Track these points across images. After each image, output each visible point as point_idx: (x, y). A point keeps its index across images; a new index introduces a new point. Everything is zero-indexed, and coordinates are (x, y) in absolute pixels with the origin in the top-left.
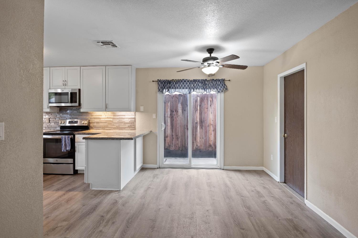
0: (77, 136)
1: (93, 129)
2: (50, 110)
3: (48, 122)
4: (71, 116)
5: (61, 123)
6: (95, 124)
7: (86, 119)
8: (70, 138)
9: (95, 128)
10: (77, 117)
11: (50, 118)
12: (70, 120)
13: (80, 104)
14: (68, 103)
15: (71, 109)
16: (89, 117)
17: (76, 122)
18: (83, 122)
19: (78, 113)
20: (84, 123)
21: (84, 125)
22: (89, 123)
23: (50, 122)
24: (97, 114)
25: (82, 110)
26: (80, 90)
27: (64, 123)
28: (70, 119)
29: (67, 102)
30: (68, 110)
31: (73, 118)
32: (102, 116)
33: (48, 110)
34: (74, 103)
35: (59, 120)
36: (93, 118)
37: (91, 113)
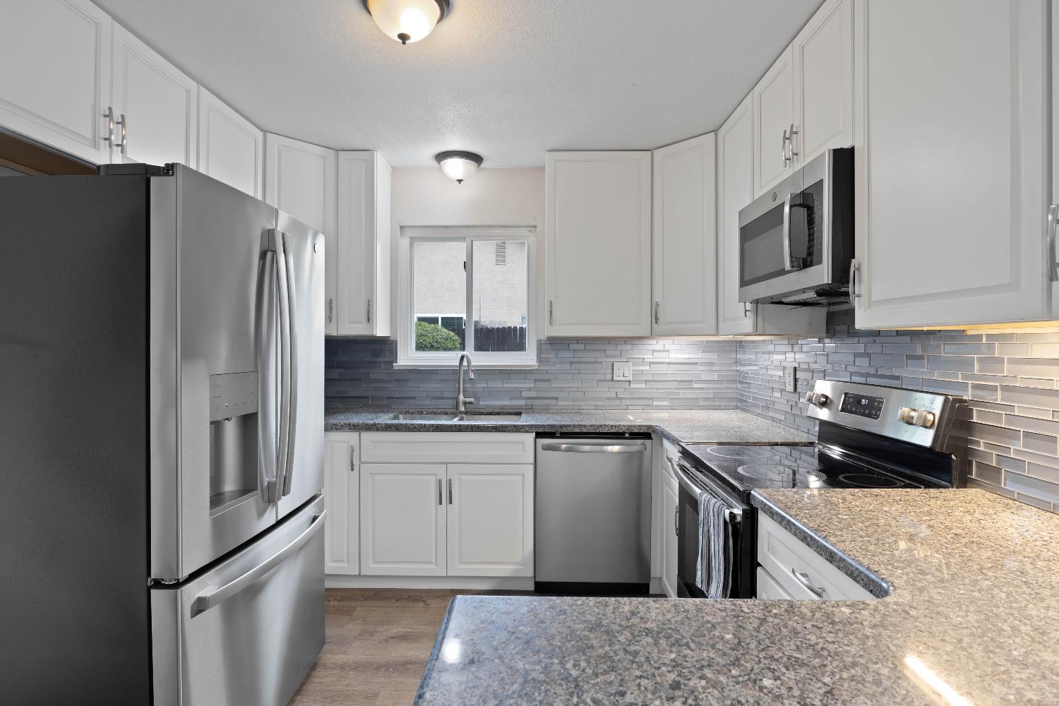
0: (764, 524)
1: (996, 488)
2: (756, 325)
3: (793, 390)
5: (813, 402)
11: (797, 365)
17: (875, 408)
19: (904, 338)
23: (797, 389)
25: (867, 318)
28: (866, 379)
33: (747, 326)
36: (994, 389)
37: (984, 341)
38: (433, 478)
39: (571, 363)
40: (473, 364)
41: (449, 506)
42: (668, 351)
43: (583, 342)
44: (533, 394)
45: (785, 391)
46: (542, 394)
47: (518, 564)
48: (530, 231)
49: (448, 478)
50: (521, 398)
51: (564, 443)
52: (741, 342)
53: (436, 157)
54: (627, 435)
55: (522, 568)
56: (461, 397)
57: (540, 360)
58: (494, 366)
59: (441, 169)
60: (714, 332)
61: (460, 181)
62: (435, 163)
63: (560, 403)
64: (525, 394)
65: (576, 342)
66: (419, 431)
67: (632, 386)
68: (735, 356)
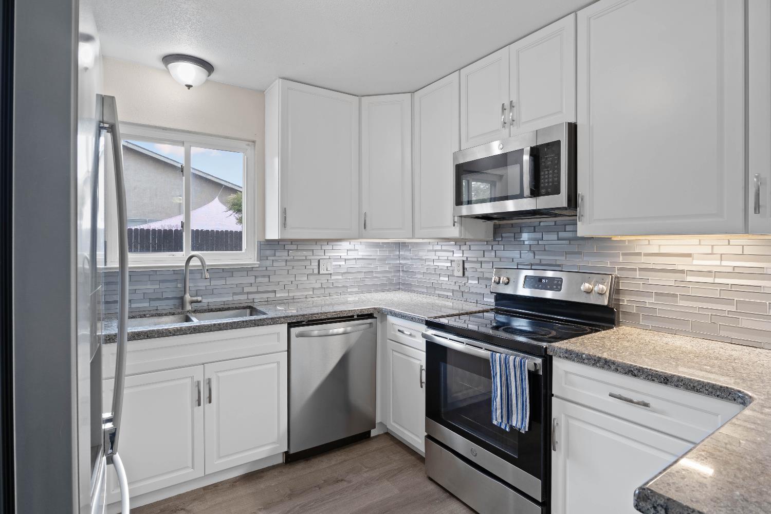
0: (560, 366)
1: (636, 325)
2: (460, 232)
3: (461, 275)
4: (532, 255)
5: (499, 283)
6: (650, 301)
7: (600, 274)
8: (529, 371)
9: (650, 324)
10: (561, 259)
11: (465, 259)
12: (530, 273)
13: (573, 200)
14: (521, 196)
15: (534, 227)
16: (614, 263)
17: (555, 284)
18: (586, 286)
19: (564, 242)
20: (589, 292)
21: (593, 300)
22: (616, 291)
23: (466, 275)
24: (663, 250)
25: (583, 230)
26: (573, 129)
27: (507, 283)
28: (531, 267)
29: (518, 192)
30: (521, 232)
31: (543, 262)
32: (695, 262)
33: (455, 232)
34: (548, 194)
35: (491, 270)
36: (635, 270)
37: (627, 244)
38: (188, 381)
39: (286, 261)
40: (207, 263)
41: (208, 405)
42: (357, 250)
43: (296, 243)
44: (254, 289)
45: (453, 276)
46: (260, 289)
47: (274, 443)
48: (248, 145)
49: (206, 377)
50: (242, 293)
51: (315, 330)
52: (405, 243)
53: (163, 59)
54: (355, 317)
55: (278, 445)
56: (188, 297)
57: (261, 258)
58: (219, 265)
59: (168, 72)
60: (411, 237)
61: (189, 87)
62: (161, 65)
63: (278, 295)
64: (246, 290)
65: (290, 243)
66: (174, 335)
67: (333, 277)
68: (398, 253)
